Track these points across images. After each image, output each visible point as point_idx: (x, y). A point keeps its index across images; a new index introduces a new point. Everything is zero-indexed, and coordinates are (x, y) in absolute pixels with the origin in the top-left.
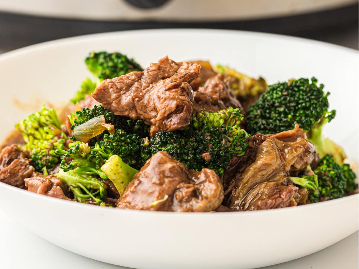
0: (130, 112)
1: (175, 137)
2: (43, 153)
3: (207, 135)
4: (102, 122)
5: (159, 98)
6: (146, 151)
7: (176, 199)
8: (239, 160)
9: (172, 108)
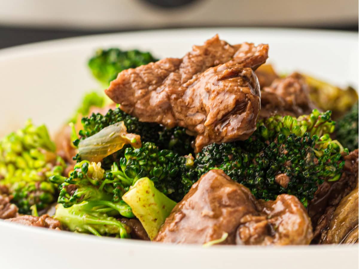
0: (164, 116)
1: (235, 151)
2: (29, 187)
3: (283, 147)
4: (122, 131)
5: (209, 91)
6: (189, 173)
7: (241, 238)
8: (331, 186)
9: (229, 105)
